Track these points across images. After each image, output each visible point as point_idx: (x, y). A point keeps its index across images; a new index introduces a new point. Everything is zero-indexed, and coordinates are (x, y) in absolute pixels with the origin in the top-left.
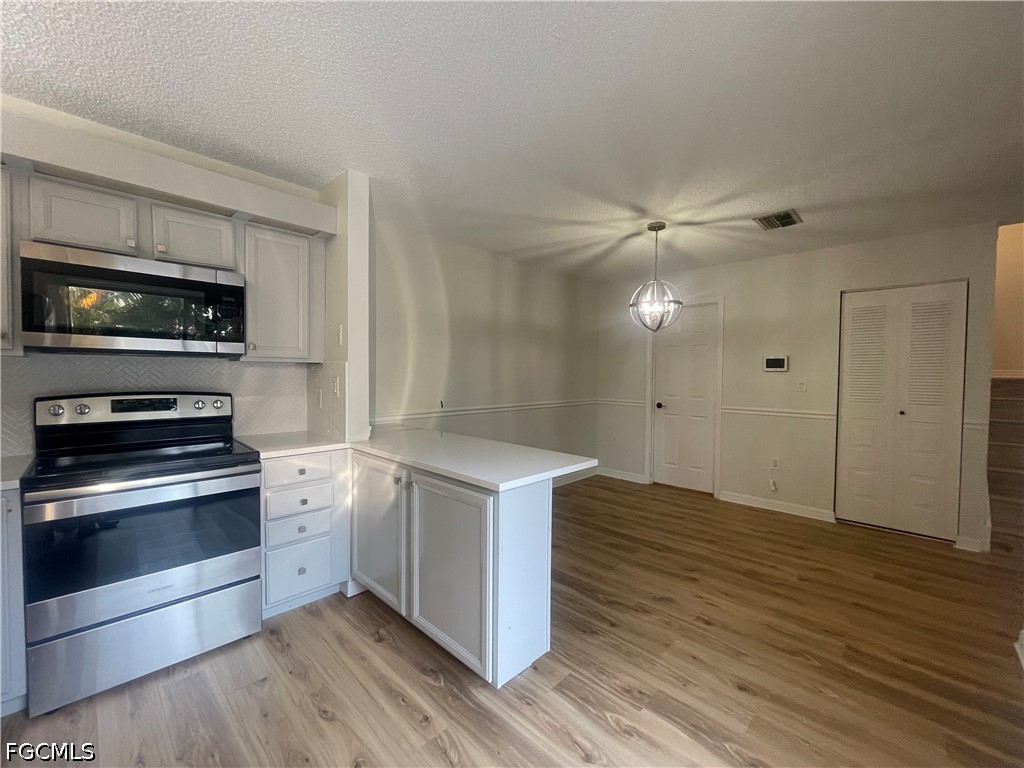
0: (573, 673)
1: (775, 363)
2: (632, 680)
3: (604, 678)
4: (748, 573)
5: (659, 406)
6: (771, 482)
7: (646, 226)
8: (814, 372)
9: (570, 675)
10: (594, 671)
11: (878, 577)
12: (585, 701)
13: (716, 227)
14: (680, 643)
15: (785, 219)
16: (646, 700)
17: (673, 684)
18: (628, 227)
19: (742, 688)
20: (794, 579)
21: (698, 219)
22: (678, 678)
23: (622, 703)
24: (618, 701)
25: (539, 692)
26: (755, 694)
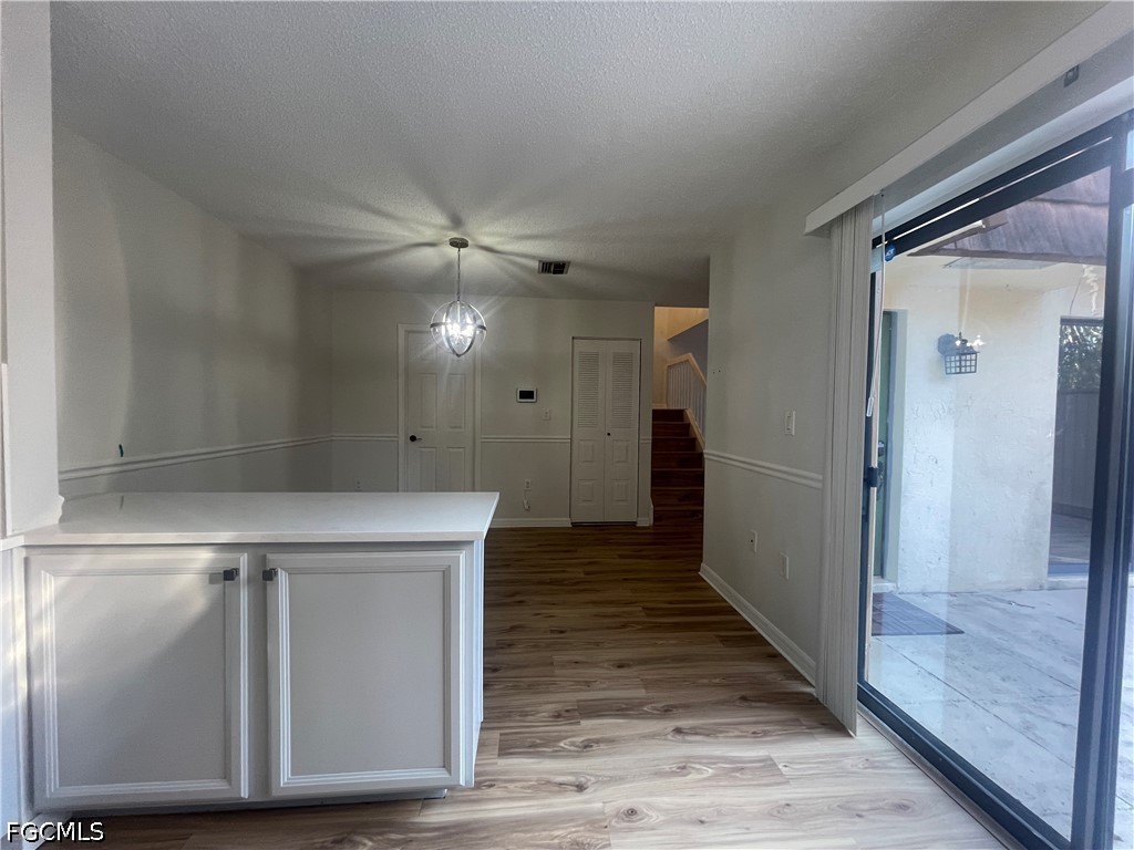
0: (502, 731)
1: (526, 395)
2: (553, 706)
3: (530, 718)
4: (552, 582)
5: (413, 438)
6: (525, 502)
7: (448, 239)
8: (555, 402)
9: (501, 735)
10: (518, 718)
11: (621, 557)
12: (533, 748)
13: (506, 260)
14: (558, 657)
15: (558, 267)
16: (576, 714)
17: (581, 690)
18: (429, 234)
19: (620, 666)
20: (582, 575)
21: (499, 248)
22: (578, 683)
23: (561, 728)
24: (560, 728)
25: (488, 768)
26: (629, 666)
